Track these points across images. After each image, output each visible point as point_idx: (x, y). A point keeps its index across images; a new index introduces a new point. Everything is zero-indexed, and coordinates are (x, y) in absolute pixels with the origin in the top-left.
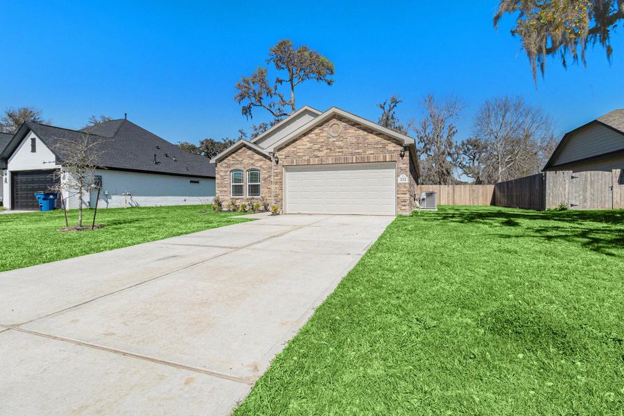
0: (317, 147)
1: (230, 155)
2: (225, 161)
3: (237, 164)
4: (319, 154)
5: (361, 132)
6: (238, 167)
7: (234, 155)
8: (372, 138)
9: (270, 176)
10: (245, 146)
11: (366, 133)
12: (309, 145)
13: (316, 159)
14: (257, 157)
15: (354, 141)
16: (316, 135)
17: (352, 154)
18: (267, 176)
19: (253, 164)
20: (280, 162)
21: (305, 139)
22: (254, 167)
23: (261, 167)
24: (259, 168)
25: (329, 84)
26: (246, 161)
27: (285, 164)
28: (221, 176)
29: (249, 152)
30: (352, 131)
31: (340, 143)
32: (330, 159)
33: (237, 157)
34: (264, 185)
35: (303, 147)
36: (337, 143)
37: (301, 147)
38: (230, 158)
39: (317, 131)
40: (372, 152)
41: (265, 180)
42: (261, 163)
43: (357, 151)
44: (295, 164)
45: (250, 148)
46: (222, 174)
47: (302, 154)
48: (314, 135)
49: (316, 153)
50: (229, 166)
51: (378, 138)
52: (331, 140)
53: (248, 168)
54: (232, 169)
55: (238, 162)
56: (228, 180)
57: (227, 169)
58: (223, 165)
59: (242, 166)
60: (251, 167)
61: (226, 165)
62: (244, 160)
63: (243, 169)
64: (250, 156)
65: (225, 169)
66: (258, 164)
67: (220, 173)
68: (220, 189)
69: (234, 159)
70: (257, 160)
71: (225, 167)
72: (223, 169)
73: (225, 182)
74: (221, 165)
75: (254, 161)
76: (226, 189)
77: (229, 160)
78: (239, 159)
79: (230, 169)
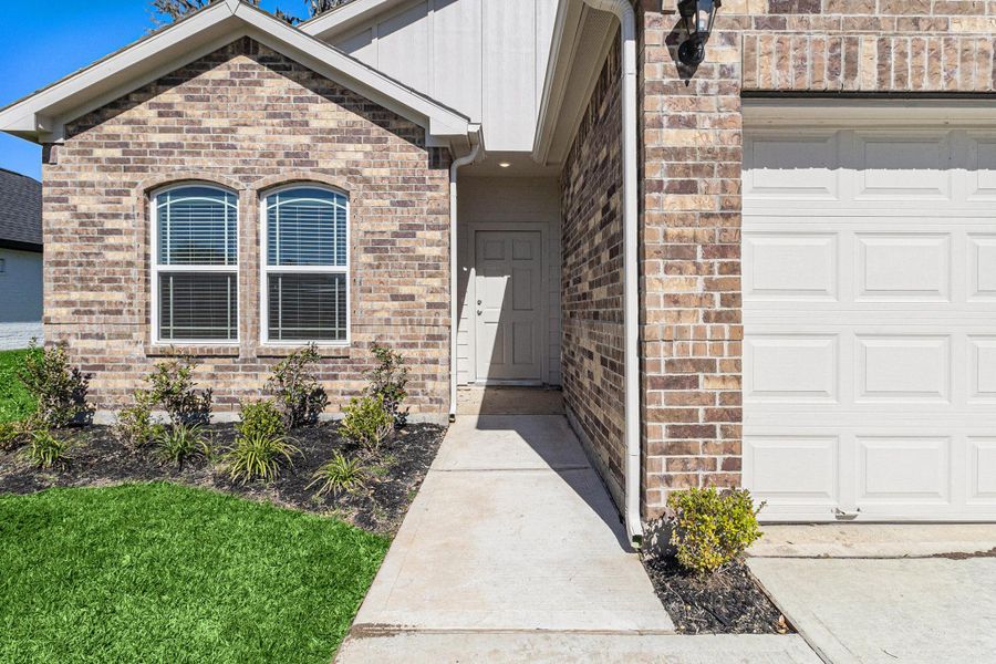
1: (146, 92)
2: (108, 128)
3: (195, 149)
6: (204, 166)
7: (171, 96)
9: (409, 230)
10: (247, 42)
14: (327, 114)
18: (390, 226)
19: (299, 157)
20: (717, 53)
22: (307, 173)
23: (351, 172)
24: (340, 181)
26: (257, 136)
27: (770, 75)
28: (85, 218)
29: (278, 86)
33: (196, 111)
34: (370, 278)
38: (142, 111)
41: (377, 247)
42: (353, 152)
44: (867, 79)
45: (282, 62)
46: (86, 203)
50: (134, 159)
53: (270, 179)
54: (161, 178)
55: (202, 139)
56: (133, 240)
57: (127, 178)
58: (98, 153)
59: (230, 162)
60: (286, 173)
61: (117, 153)
62: (243, 132)
63: (234, 181)
64: (281, 107)
65: (110, 178)
66: (332, 154)
67: (73, 200)
68: (75, 296)
69: (172, 122)
70: (325, 136)
71: (112, 165)
72: (93, 175)
73: (111, 256)
74: (84, 152)
75: (305, 140)
76: (119, 296)
77: (139, 124)
78: (208, 123)
79: (146, 180)
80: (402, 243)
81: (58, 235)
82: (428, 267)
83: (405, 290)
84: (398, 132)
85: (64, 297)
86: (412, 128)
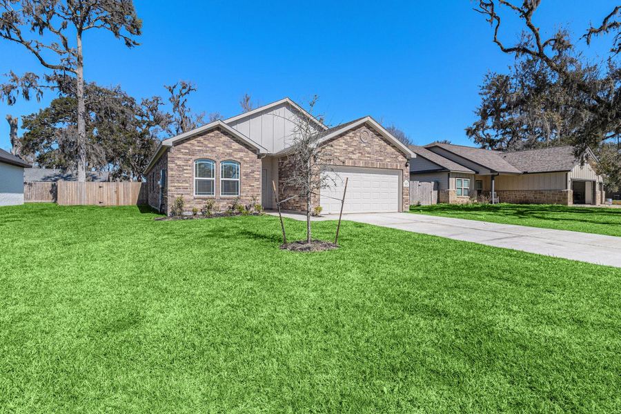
0: (351, 149)
1: (194, 137)
2: (185, 145)
3: (206, 152)
4: (353, 156)
5: (382, 142)
6: (208, 155)
7: (200, 138)
8: (390, 149)
9: (253, 172)
10: (218, 128)
11: (386, 144)
12: (345, 147)
13: (351, 161)
14: (236, 146)
15: (378, 149)
16: (351, 138)
17: (377, 160)
18: (249, 171)
19: (230, 154)
21: (341, 140)
22: (231, 158)
23: (241, 158)
24: (239, 161)
25: (128, 44)
26: (221, 149)
28: (179, 166)
29: (225, 138)
30: (377, 140)
31: (369, 149)
32: (361, 162)
33: (206, 143)
34: (245, 182)
35: (340, 148)
36: (366, 148)
37: (338, 147)
38: (193, 141)
39: (351, 134)
40: (389, 160)
41: (246, 175)
42: (241, 154)
43: (380, 158)
45: (226, 133)
46: (179, 162)
47: (338, 154)
48: (348, 138)
49: (351, 155)
50: (192, 153)
51: (393, 150)
52: (363, 145)
53: (223, 159)
54: (198, 157)
55: (208, 149)
56: (191, 171)
57: (190, 157)
58: (182, 150)
59: (214, 155)
60: (227, 158)
61: (187, 151)
62: (217, 148)
63: (215, 159)
64: (226, 143)
65: (185, 157)
66: (237, 154)
67: (176, 162)
68: (176, 184)
69: (201, 144)
70: (235, 150)
71: (185, 154)
72: (182, 156)
73: (186, 175)
74: (179, 150)
75: (231, 151)
76: (187, 185)
77: (193, 145)
78: (209, 145)
79: (194, 158)
80: (251, 174)
81: (172, 170)
82: (257, 180)
83: (252, 184)
84: (252, 151)
85: (173, 185)
86: (255, 151)
